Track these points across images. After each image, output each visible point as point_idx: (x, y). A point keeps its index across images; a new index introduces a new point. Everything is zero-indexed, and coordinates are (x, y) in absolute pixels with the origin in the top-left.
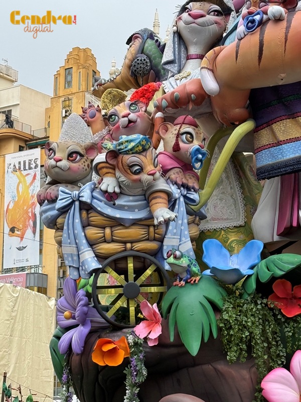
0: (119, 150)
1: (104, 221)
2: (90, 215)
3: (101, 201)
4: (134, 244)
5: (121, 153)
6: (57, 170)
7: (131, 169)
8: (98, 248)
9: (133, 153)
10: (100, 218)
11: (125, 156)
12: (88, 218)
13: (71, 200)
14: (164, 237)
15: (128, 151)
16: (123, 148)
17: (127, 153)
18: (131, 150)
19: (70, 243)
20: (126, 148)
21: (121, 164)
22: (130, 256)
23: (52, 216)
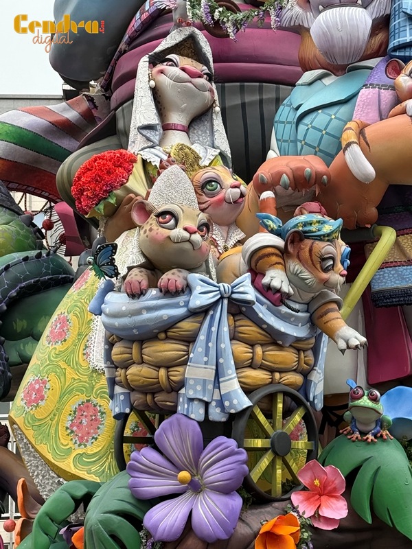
0: (305, 232)
1: (259, 336)
2: (238, 323)
3: (262, 304)
4: (283, 375)
5: (308, 237)
6: (187, 246)
7: (324, 263)
8: (242, 375)
9: (328, 241)
10: (255, 329)
11: (317, 242)
12: (235, 327)
13: (219, 296)
14: (312, 369)
15: (324, 236)
16: (314, 230)
17: (321, 238)
18: (329, 235)
19: (206, 363)
20: (319, 231)
21: (307, 254)
22: (280, 392)
23: (170, 318)
